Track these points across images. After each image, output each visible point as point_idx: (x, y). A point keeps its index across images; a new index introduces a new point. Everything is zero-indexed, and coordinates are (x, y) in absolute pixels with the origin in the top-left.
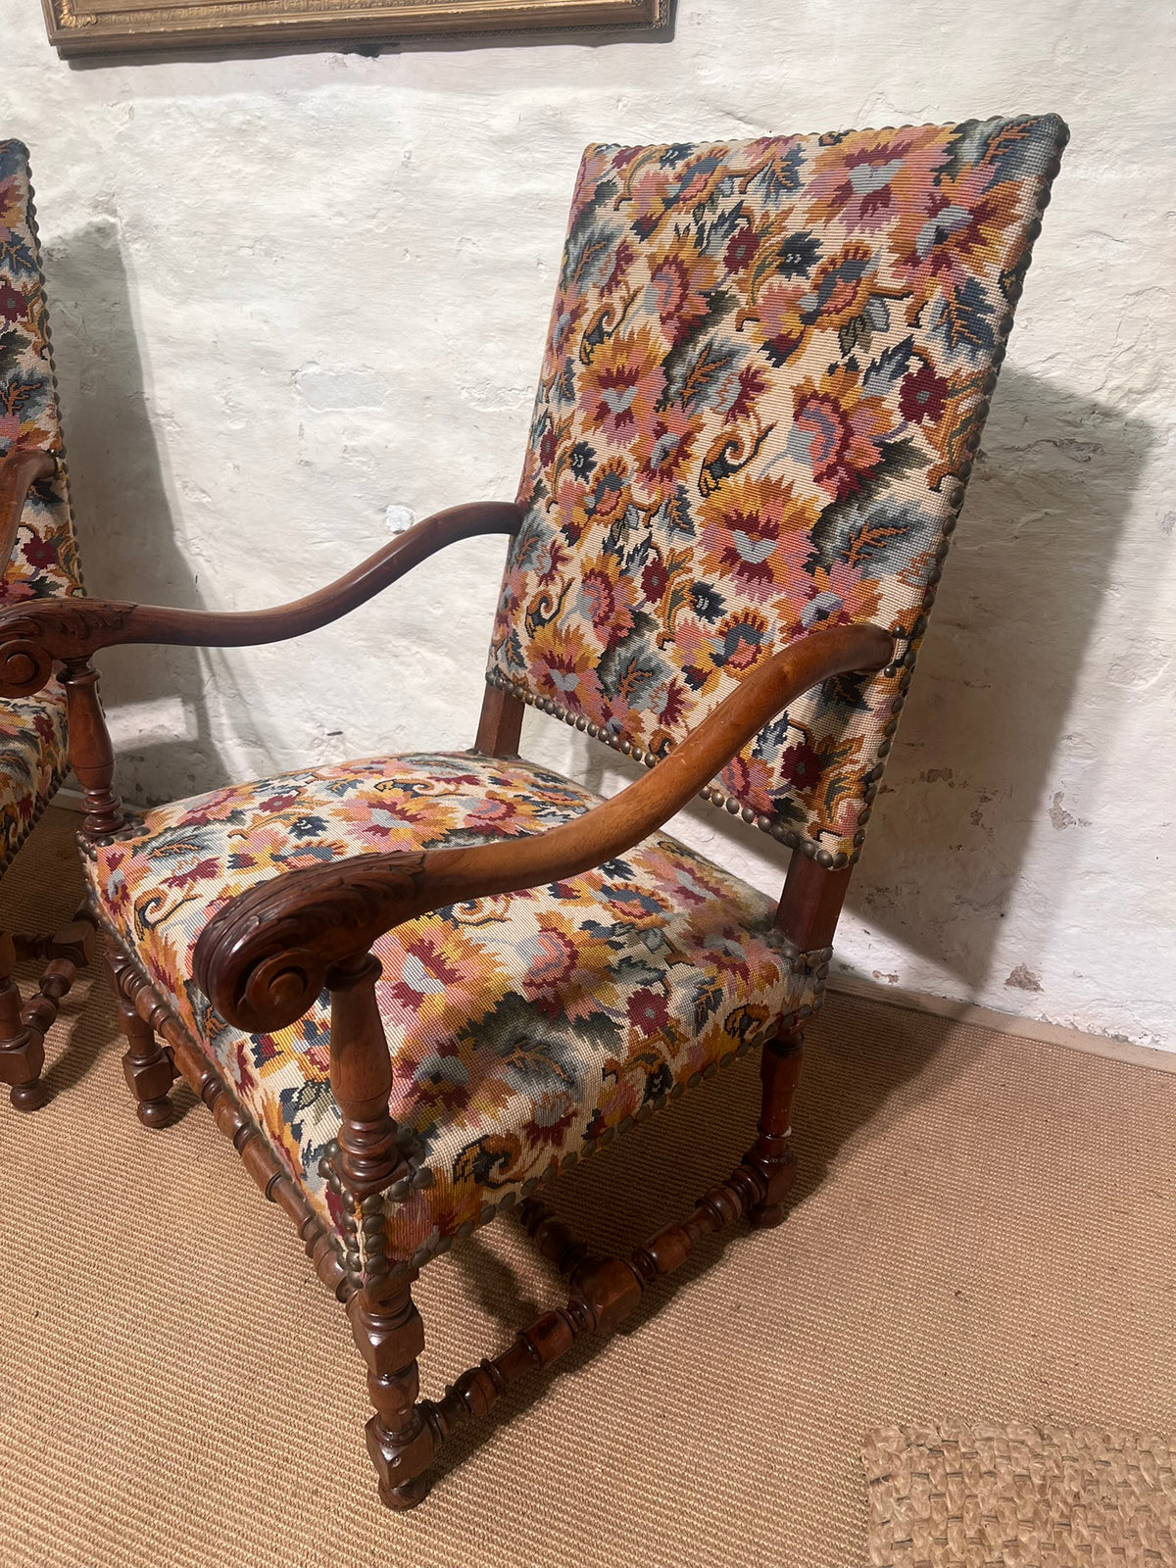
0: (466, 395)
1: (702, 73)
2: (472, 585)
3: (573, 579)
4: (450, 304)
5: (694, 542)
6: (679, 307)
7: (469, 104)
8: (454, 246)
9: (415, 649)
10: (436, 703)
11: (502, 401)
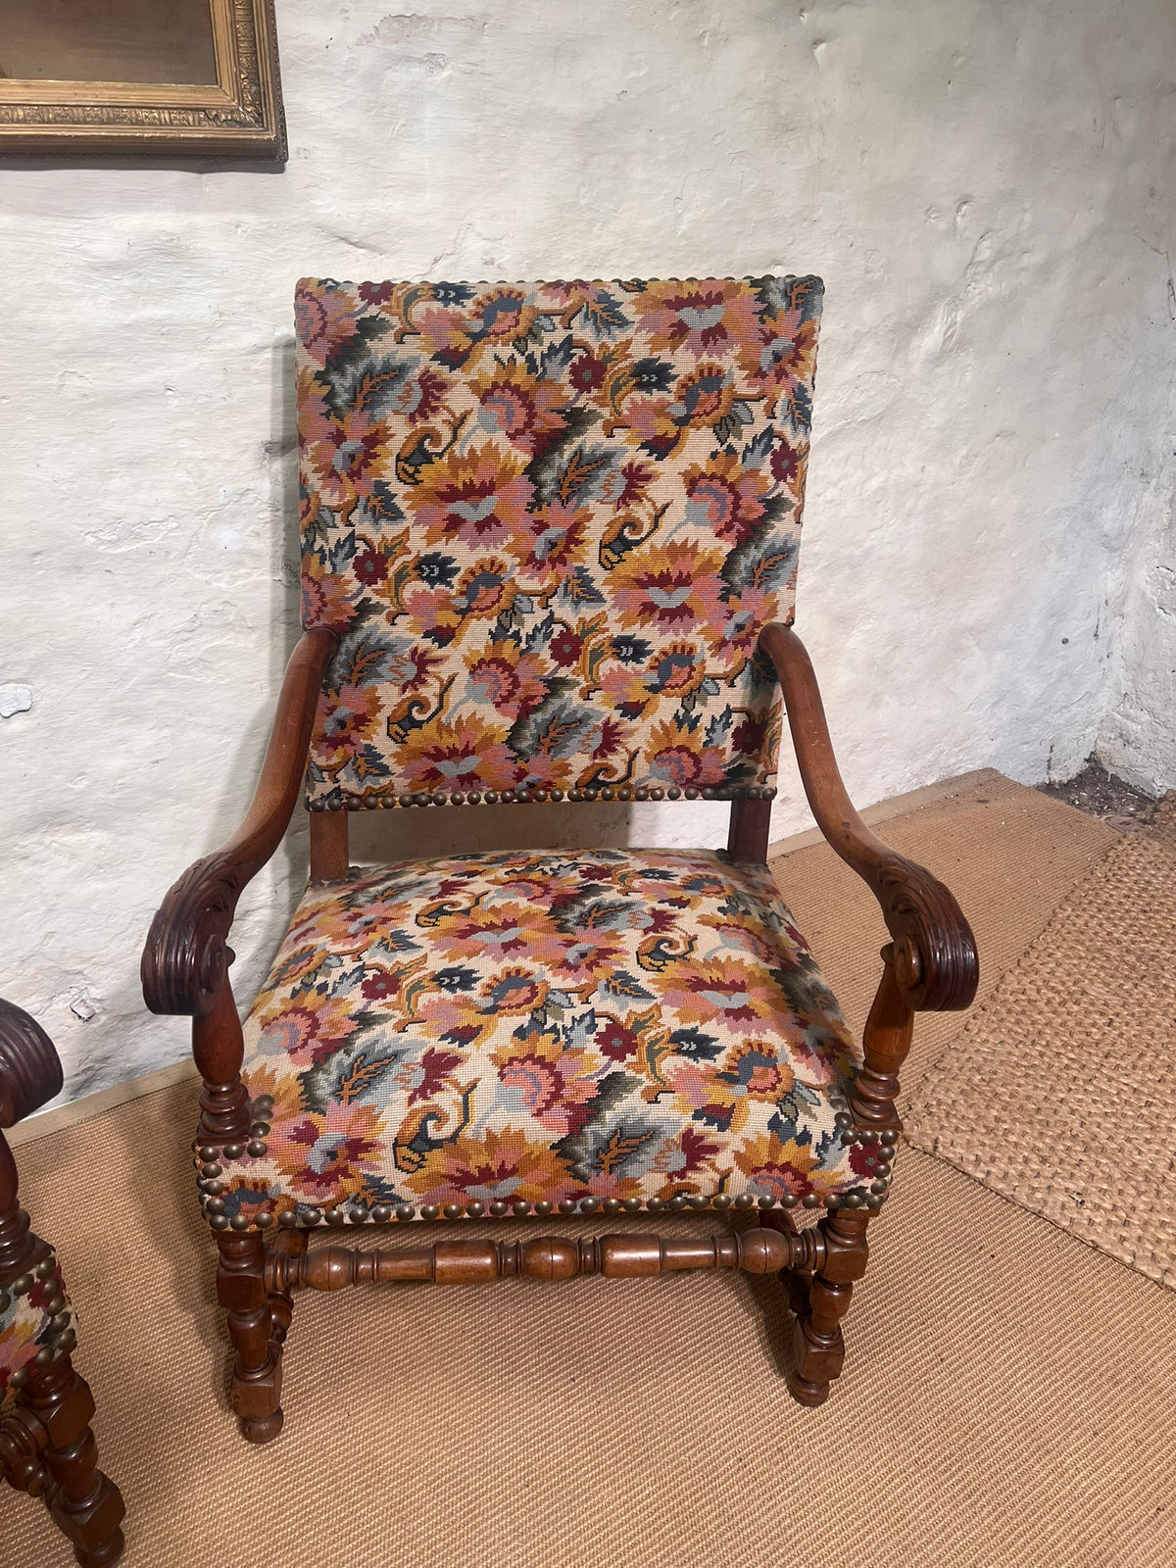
0: (93, 540)
1: (315, 202)
2: (124, 740)
3: (455, 675)
4: (55, 446)
5: (606, 607)
6: (529, 424)
7: (54, 227)
8: (55, 382)
9: (48, 839)
10: (94, 886)
11: (139, 537)
